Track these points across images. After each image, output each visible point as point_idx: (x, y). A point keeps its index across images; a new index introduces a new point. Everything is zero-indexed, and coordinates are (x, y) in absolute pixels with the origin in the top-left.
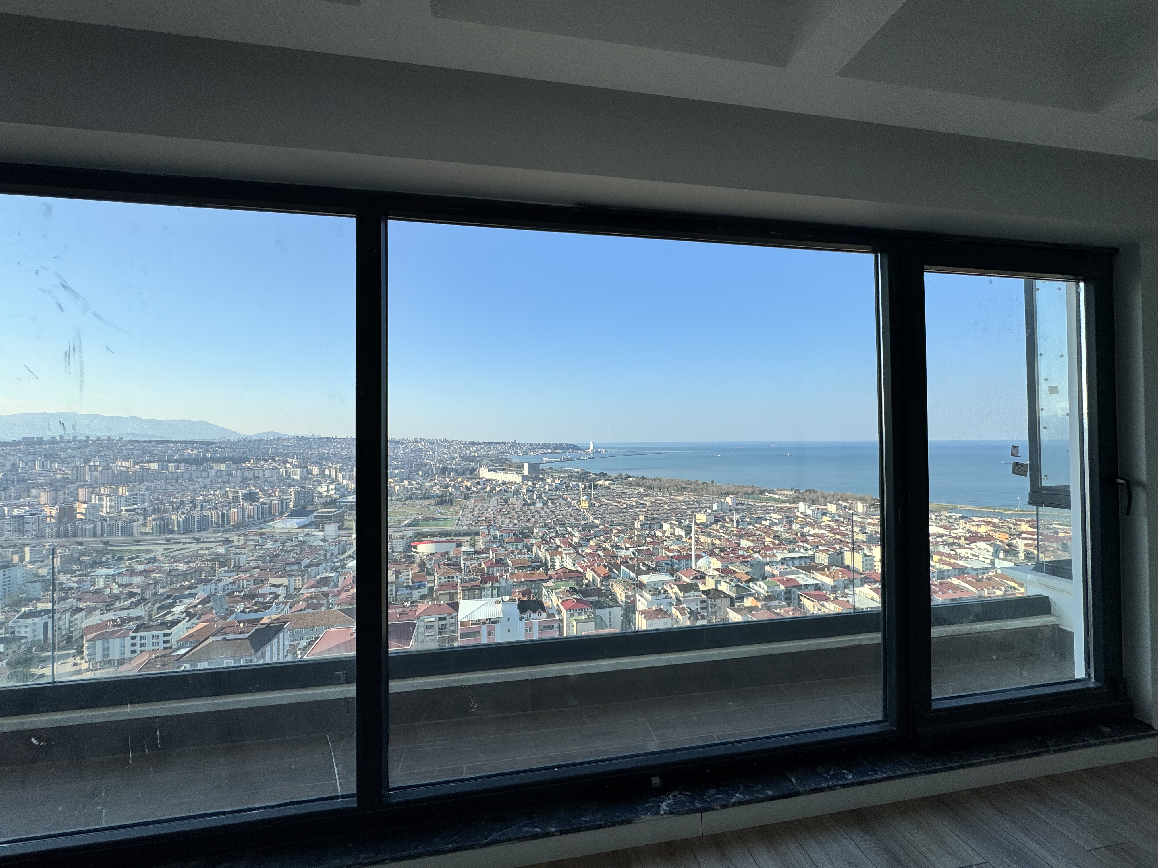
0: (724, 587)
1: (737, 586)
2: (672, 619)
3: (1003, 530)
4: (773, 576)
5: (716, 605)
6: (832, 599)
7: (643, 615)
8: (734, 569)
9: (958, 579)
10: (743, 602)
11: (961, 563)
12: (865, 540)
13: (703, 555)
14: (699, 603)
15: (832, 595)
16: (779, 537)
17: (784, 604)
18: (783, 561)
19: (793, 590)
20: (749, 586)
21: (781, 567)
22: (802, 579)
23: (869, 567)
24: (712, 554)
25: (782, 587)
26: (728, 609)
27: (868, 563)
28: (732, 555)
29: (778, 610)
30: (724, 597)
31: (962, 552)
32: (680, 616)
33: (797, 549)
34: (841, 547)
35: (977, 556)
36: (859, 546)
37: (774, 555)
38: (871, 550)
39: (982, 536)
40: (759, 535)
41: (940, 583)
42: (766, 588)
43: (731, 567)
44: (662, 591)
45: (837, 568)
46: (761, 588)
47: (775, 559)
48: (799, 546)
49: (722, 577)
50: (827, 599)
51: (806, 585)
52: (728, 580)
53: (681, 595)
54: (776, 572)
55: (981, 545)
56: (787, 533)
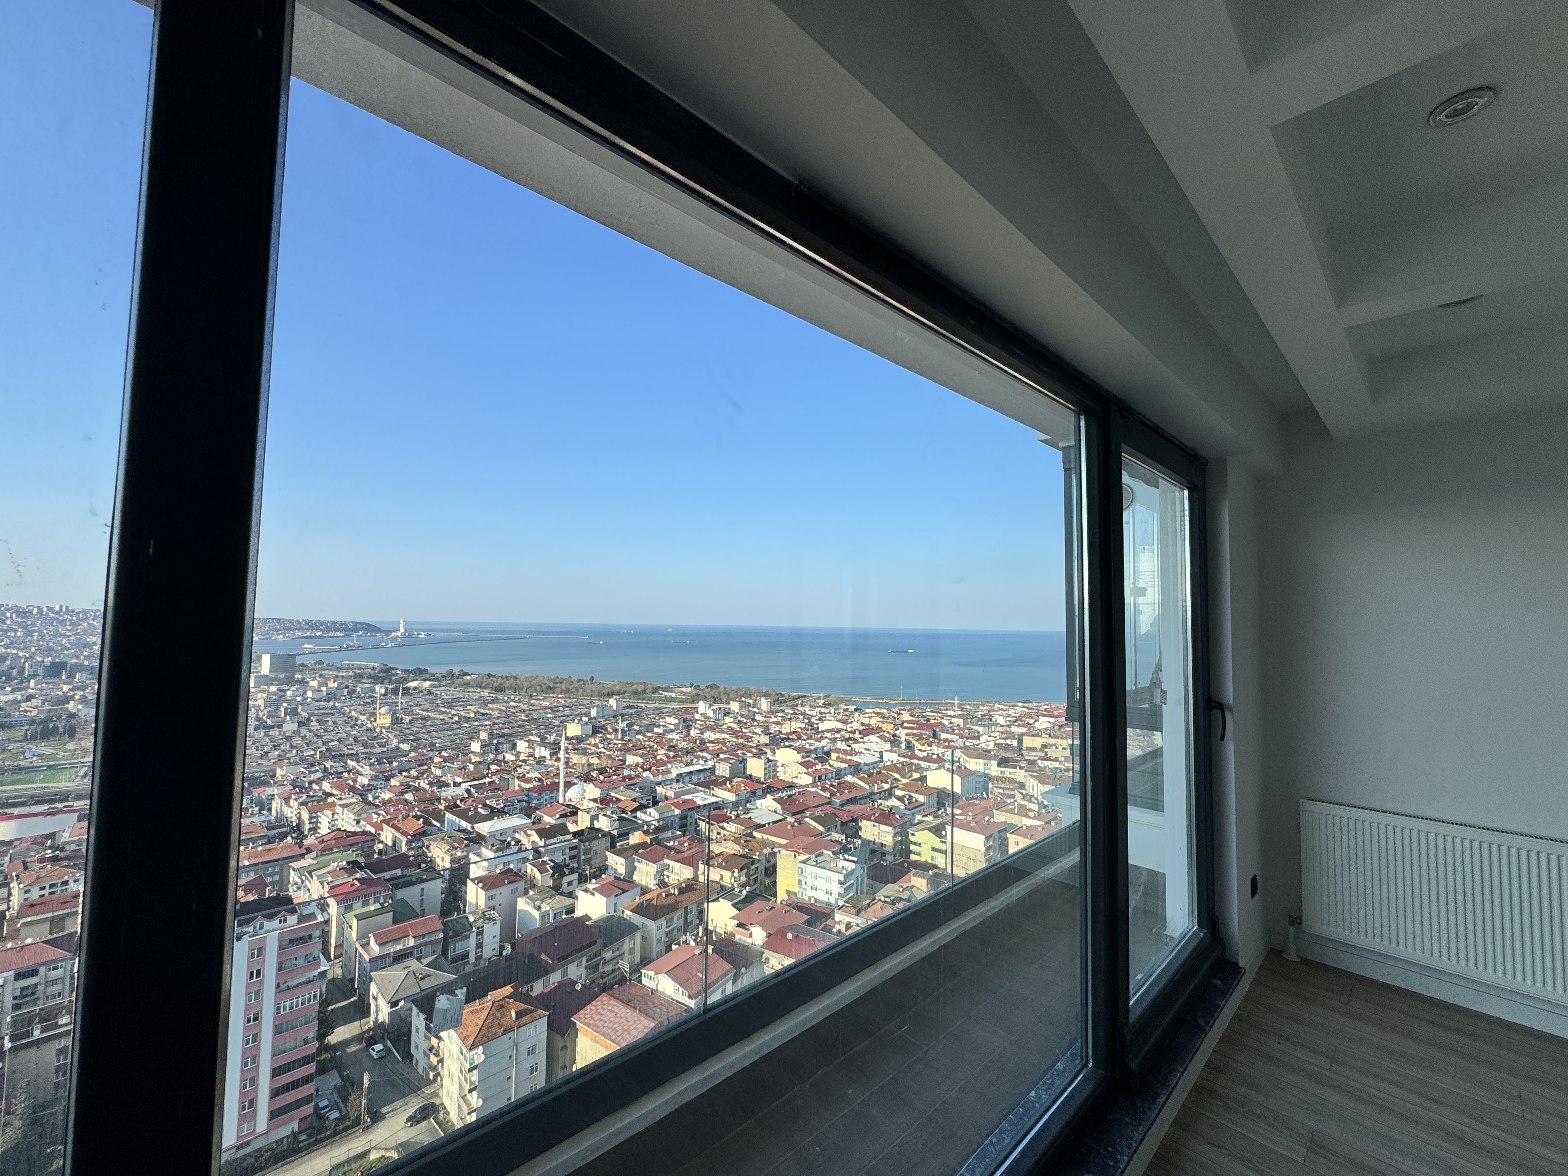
0: (603, 823)
1: (621, 819)
2: (526, 882)
3: (890, 720)
4: (667, 798)
5: (590, 850)
6: (733, 818)
7: (481, 885)
8: (617, 796)
9: (854, 776)
10: (628, 839)
11: (856, 758)
12: (768, 742)
13: (576, 781)
14: (567, 851)
15: (733, 813)
16: (674, 747)
17: (679, 833)
18: (679, 778)
19: (690, 813)
20: (635, 817)
21: (677, 786)
22: (701, 798)
23: (772, 774)
24: (587, 778)
25: (677, 812)
26: (608, 853)
27: (771, 769)
28: (615, 777)
29: (672, 843)
30: (603, 836)
31: (857, 747)
32: (538, 876)
33: (695, 760)
34: (744, 754)
35: (869, 750)
36: (761, 750)
37: (668, 772)
38: (774, 753)
39: (873, 729)
40: (650, 747)
41: (839, 784)
42: (657, 816)
43: (613, 794)
44: (513, 843)
45: (740, 779)
46: (651, 816)
47: (669, 777)
48: (698, 757)
49: (602, 809)
50: (727, 819)
51: (705, 806)
52: (609, 813)
53: (542, 843)
54: (670, 794)
55: (873, 738)
56: (685, 741)
